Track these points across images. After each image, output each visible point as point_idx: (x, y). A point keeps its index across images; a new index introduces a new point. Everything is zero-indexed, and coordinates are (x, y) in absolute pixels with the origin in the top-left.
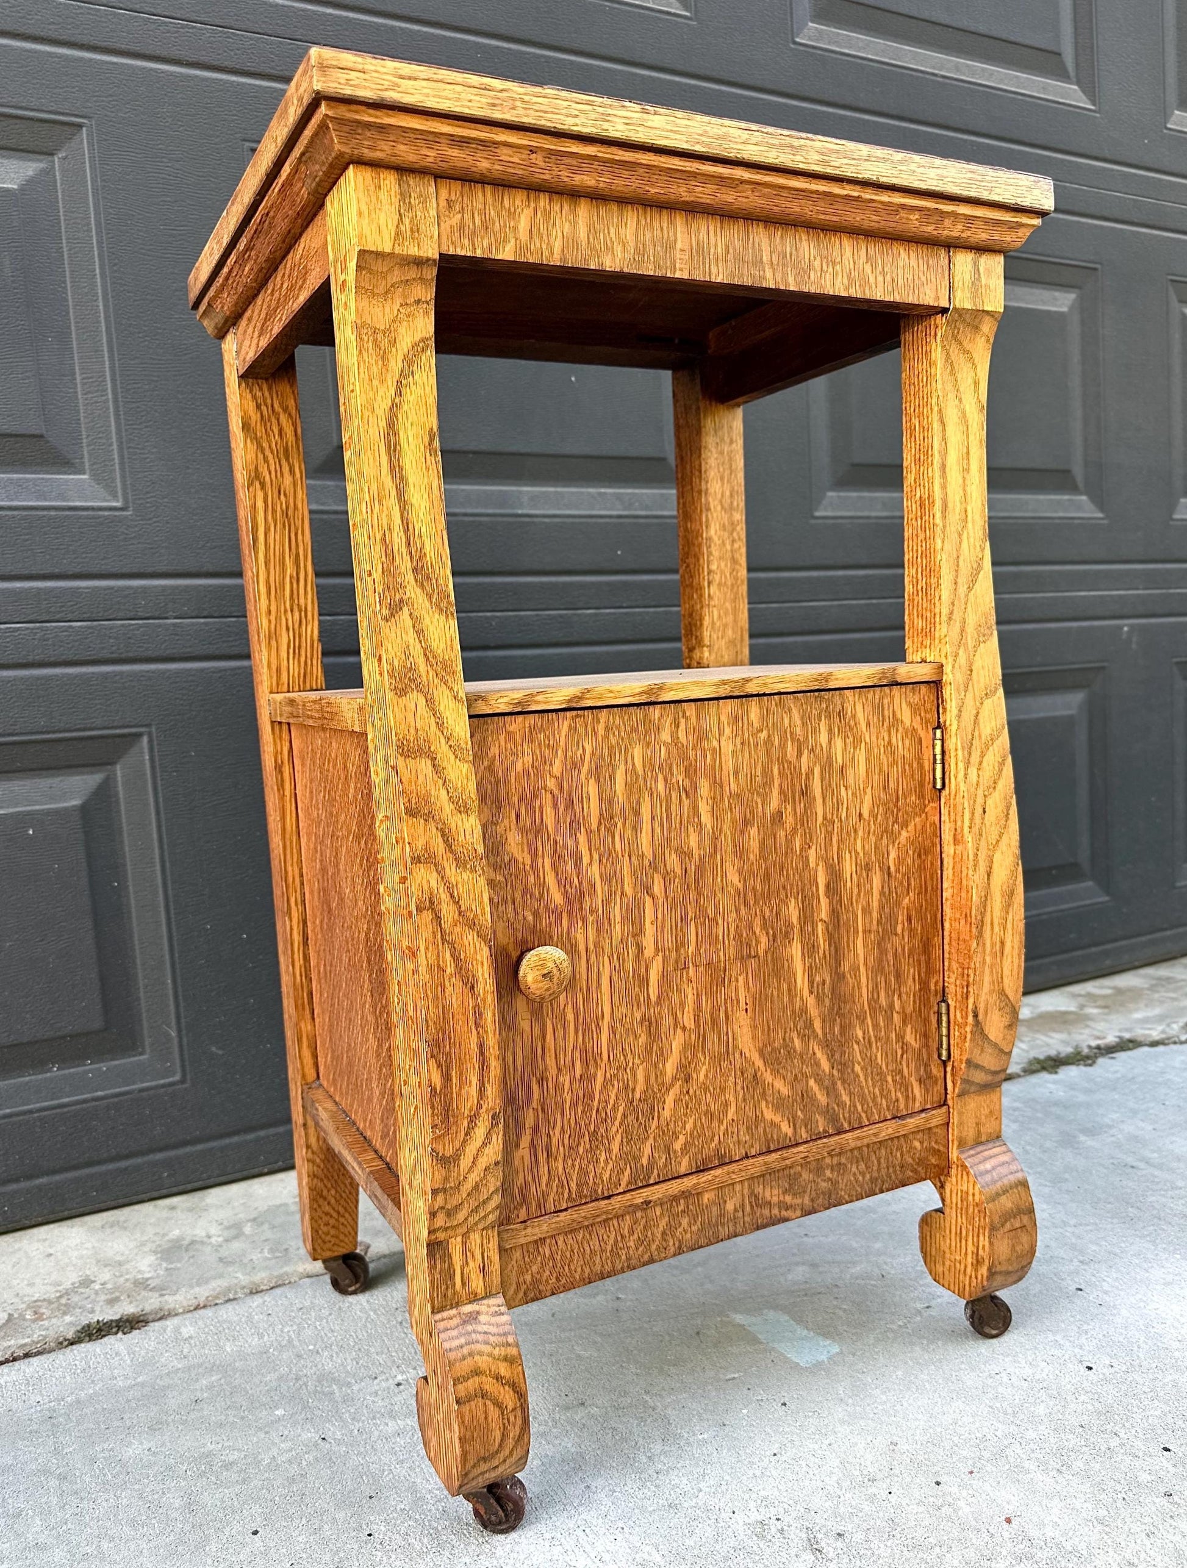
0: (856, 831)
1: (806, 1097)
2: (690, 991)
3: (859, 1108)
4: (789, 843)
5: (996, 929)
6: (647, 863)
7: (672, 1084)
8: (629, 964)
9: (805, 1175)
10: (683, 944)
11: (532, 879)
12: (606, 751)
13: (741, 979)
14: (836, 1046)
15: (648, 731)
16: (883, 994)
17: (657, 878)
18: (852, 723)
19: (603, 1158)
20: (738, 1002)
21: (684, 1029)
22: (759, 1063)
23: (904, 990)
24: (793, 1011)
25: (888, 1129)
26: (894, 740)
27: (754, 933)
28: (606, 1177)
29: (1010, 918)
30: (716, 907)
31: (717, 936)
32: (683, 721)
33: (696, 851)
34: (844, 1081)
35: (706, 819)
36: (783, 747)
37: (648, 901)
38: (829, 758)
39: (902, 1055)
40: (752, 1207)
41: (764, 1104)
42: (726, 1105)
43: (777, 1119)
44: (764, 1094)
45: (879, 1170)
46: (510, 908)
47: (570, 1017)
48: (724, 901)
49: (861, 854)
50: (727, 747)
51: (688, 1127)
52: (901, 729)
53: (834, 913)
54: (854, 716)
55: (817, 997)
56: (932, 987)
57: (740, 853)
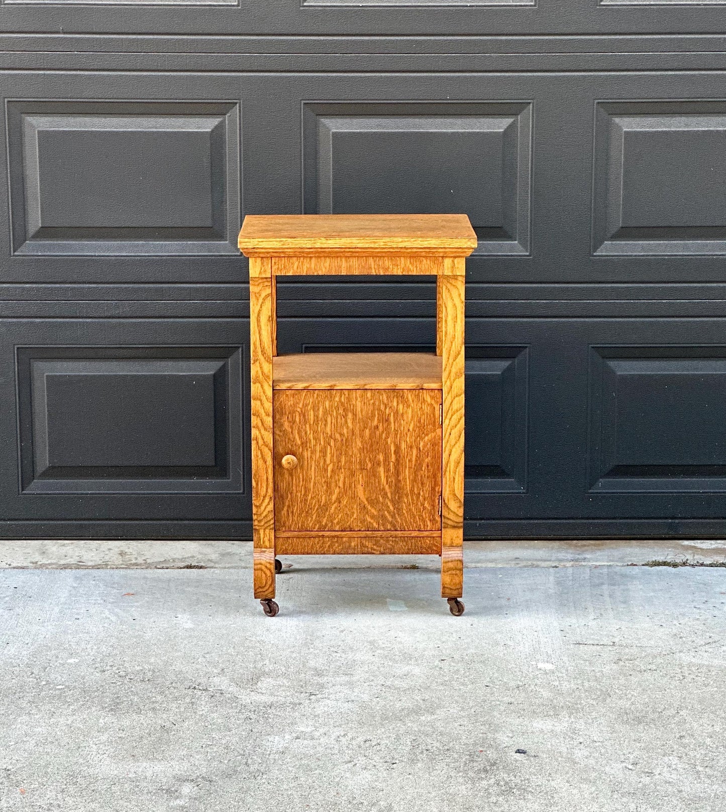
0: (406, 435)
1: (383, 516)
2: (342, 476)
3: (404, 525)
4: (381, 436)
5: (452, 473)
6: (329, 436)
7: (334, 503)
9: (382, 541)
10: (340, 461)
11: (291, 436)
12: (317, 402)
13: (361, 476)
14: (396, 502)
15: (331, 397)
16: (416, 489)
17: (332, 441)
18: (406, 400)
19: (310, 519)
20: (359, 482)
21: (339, 487)
22: (366, 503)
23: (424, 489)
24: (380, 489)
25: (415, 534)
26: (423, 407)
27: (366, 462)
28: (311, 525)
29: (458, 470)
30: (353, 453)
31: (352, 461)
32: (343, 395)
33: (346, 434)
34: (398, 515)
35: (350, 425)
36: (379, 406)
37: (329, 447)
38: (397, 410)
39: (423, 511)
40: (361, 546)
41: (367, 516)
42: (353, 513)
43: (372, 521)
44: (367, 513)
45: (411, 546)
46: (284, 443)
47: (301, 477)
48: (355, 451)
49: (409, 442)
50: (359, 404)
51: (340, 516)
52: (426, 403)
53: (396, 460)
54: (407, 398)
55: (389, 486)
56: (437, 490)
57: (362, 437)
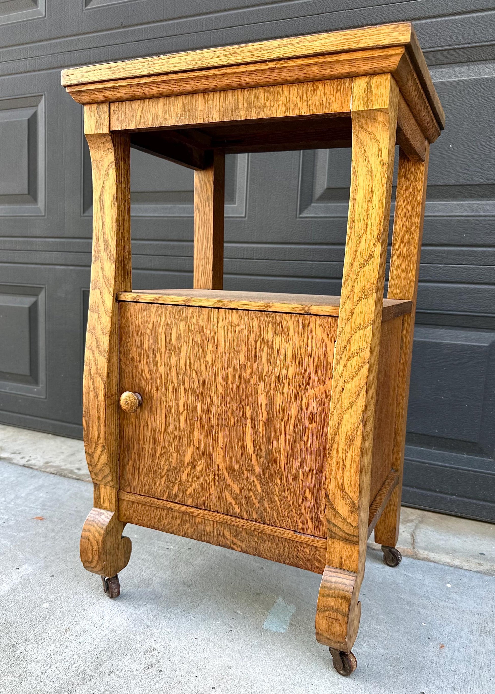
0: (284, 383)
1: (247, 498)
2: (197, 431)
3: (276, 517)
4: (248, 380)
6: (183, 372)
7: (187, 467)
8: (173, 411)
9: (244, 534)
10: (195, 410)
11: (139, 366)
12: (169, 323)
13: (221, 434)
14: (266, 481)
15: (187, 317)
16: (293, 467)
17: (187, 379)
18: (286, 330)
19: (158, 483)
20: (218, 443)
21: (194, 446)
22: (226, 474)
24: (244, 457)
25: (289, 535)
26: (310, 343)
27: (228, 416)
28: (159, 491)
30: (211, 400)
31: (211, 412)
32: (202, 315)
33: (204, 372)
34: (268, 501)
35: (209, 359)
36: (248, 335)
37: (182, 388)
38: (272, 345)
39: (302, 502)
40: (217, 534)
41: (227, 493)
42: (210, 485)
43: (233, 502)
44: (227, 489)
45: (284, 552)
46: (131, 375)
47: (149, 423)
48: (215, 398)
49: (286, 395)
50: (221, 330)
51: (193, 487)
52: (314, 338)
53: (268, 419)
54: (287, 327)
55: (257, 455)
57: (224, 378)
